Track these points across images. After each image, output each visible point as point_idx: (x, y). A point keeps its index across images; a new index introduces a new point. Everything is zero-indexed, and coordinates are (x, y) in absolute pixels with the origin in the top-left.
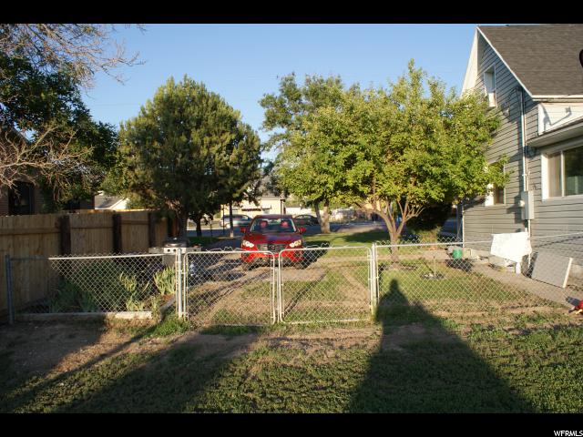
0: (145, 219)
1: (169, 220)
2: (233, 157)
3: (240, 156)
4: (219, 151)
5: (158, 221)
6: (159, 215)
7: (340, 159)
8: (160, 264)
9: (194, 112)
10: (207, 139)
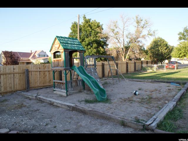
0: (151, 62)
1: (155, 62)
2: (166, 51)
3: (167, 51)
4: (164, 50)
5: (153, 62)
6: (153, 61)
7: (179, 53)
8: (153, 67)
9: (159, 43)
10: (161, 48)
